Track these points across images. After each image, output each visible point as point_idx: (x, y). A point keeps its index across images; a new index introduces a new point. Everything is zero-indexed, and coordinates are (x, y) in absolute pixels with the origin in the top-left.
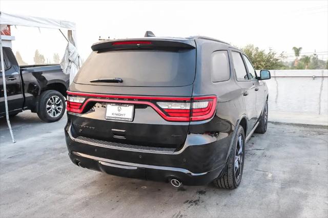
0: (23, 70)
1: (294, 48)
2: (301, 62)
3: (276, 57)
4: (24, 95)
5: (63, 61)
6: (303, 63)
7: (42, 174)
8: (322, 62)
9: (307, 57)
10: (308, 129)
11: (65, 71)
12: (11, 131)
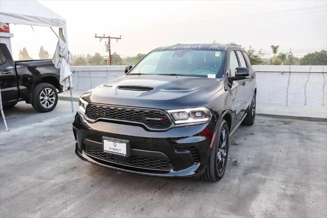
0: (17, 65)
1: (272, 46)
2: (277, 59)
3: (255, 54)
4: (18, 88)
5: (54, 56)
6: (280, 60)
7: (27, 160)
8: (296, 59)
9: (284, 55)
10: (276, 119)
11: (56, 66)
12: (5, 121)
